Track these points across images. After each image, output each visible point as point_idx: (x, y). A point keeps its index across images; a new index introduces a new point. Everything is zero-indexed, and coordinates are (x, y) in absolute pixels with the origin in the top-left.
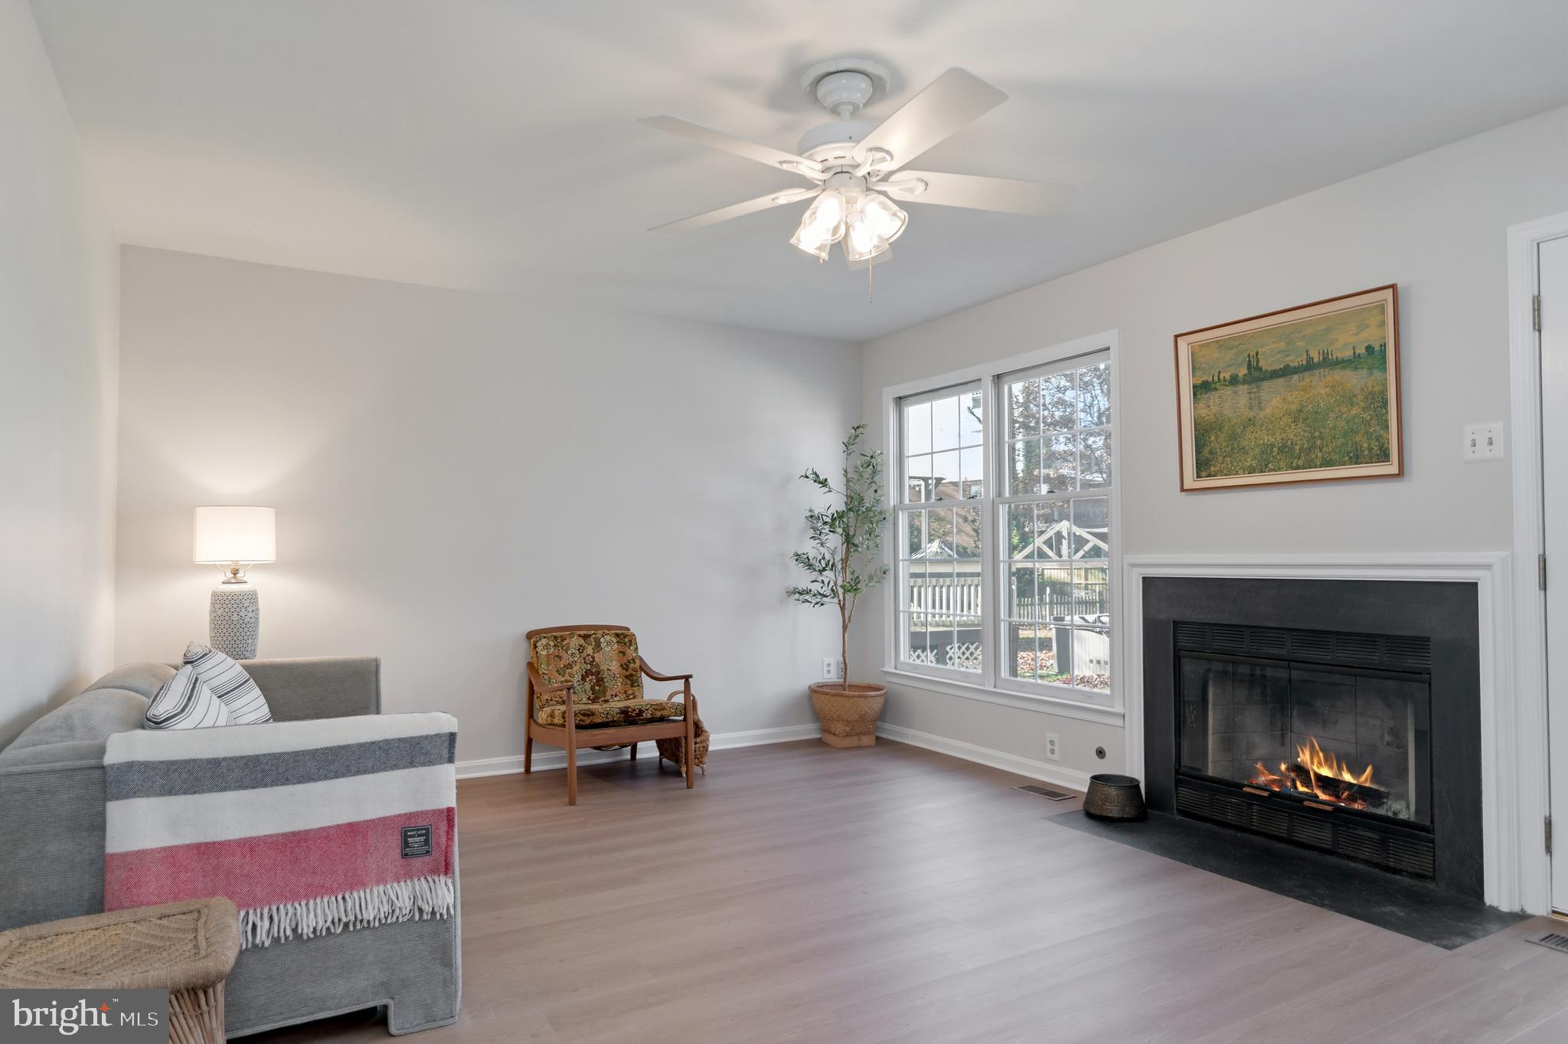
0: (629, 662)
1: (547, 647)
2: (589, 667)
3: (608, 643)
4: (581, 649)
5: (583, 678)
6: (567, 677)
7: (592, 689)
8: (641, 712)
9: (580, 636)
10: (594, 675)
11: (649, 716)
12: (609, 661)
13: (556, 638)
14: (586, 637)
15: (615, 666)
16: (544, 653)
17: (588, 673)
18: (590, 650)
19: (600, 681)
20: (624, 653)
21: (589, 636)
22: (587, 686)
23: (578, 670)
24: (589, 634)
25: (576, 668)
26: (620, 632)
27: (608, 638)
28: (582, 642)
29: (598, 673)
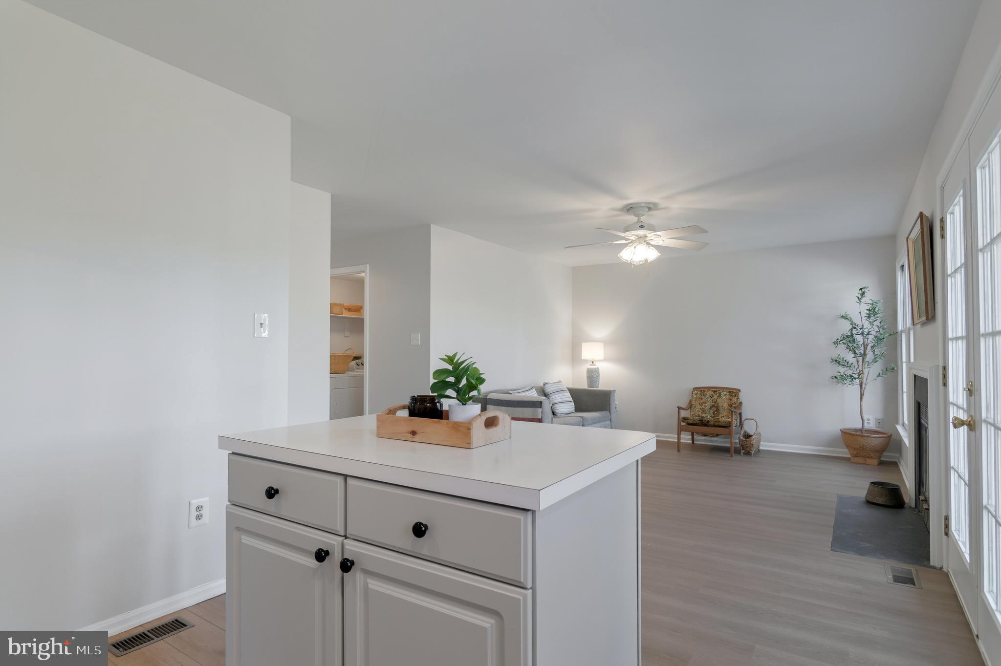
0: (733, 403)
1: (696, 394)
2: (714, 404)
3: (725, 395)
4: (712, 396)
5: (710, 408)
6: (703, 407)
7: (714, 413)
8: (708, 421)
9: (712, 391)
10: (716, 408)
11: (712, 424)
12: (723, 402)
13: (701, 391)
14: (714, 392)
15: (726, 405)
16: (695, 396)
17: (713, 406)
18: (715, 397)
19: (718, 410)
20: (731, 400)
21: (717, 391)
22: (712, 411)
23: (708, 405)
24: (716, 390)
25: (707, 404)
26: (731, 391)
27: (725, 393)
28: (712, 392)
29: (718, 406)
